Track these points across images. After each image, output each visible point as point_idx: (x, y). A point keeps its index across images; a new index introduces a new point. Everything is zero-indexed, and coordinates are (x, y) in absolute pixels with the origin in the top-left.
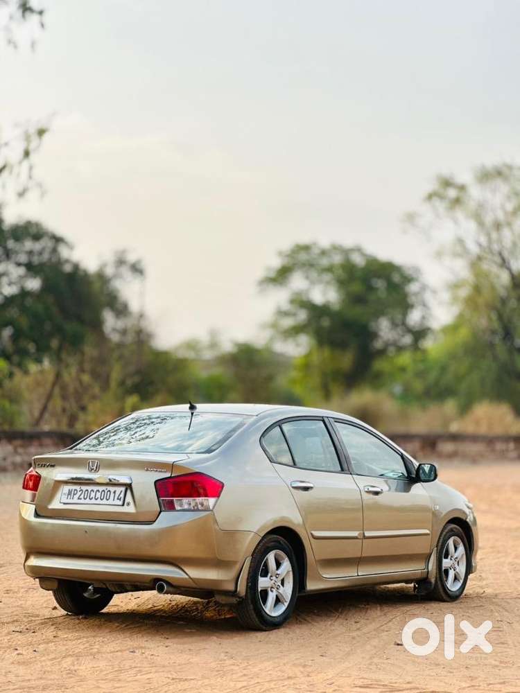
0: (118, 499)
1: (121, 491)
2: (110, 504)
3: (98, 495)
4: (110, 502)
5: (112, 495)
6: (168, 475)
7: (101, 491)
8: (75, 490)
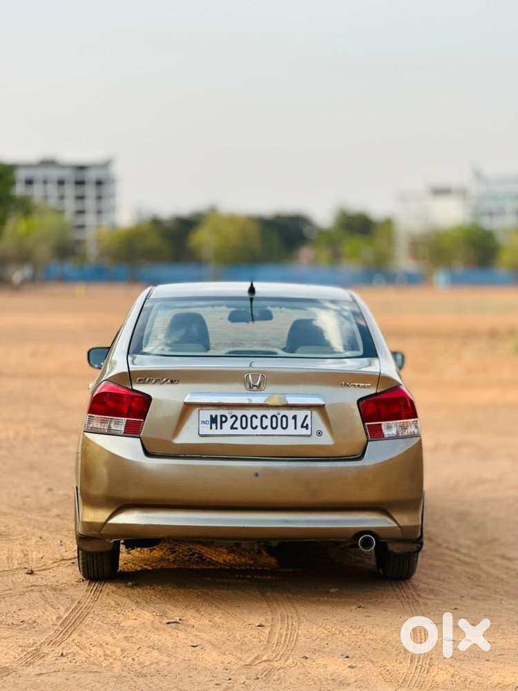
0: (302, 426)
1: (306, 416)
2: (290, 435)
3: (266, 422)
4: (291, 430)
5: (291, 422)
6: (372, 391)
7: (269, 417)
8: (222, 416)
